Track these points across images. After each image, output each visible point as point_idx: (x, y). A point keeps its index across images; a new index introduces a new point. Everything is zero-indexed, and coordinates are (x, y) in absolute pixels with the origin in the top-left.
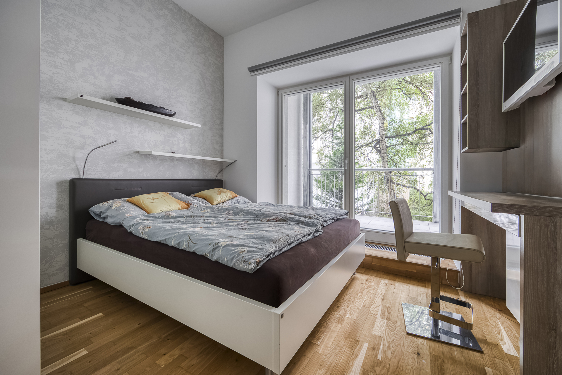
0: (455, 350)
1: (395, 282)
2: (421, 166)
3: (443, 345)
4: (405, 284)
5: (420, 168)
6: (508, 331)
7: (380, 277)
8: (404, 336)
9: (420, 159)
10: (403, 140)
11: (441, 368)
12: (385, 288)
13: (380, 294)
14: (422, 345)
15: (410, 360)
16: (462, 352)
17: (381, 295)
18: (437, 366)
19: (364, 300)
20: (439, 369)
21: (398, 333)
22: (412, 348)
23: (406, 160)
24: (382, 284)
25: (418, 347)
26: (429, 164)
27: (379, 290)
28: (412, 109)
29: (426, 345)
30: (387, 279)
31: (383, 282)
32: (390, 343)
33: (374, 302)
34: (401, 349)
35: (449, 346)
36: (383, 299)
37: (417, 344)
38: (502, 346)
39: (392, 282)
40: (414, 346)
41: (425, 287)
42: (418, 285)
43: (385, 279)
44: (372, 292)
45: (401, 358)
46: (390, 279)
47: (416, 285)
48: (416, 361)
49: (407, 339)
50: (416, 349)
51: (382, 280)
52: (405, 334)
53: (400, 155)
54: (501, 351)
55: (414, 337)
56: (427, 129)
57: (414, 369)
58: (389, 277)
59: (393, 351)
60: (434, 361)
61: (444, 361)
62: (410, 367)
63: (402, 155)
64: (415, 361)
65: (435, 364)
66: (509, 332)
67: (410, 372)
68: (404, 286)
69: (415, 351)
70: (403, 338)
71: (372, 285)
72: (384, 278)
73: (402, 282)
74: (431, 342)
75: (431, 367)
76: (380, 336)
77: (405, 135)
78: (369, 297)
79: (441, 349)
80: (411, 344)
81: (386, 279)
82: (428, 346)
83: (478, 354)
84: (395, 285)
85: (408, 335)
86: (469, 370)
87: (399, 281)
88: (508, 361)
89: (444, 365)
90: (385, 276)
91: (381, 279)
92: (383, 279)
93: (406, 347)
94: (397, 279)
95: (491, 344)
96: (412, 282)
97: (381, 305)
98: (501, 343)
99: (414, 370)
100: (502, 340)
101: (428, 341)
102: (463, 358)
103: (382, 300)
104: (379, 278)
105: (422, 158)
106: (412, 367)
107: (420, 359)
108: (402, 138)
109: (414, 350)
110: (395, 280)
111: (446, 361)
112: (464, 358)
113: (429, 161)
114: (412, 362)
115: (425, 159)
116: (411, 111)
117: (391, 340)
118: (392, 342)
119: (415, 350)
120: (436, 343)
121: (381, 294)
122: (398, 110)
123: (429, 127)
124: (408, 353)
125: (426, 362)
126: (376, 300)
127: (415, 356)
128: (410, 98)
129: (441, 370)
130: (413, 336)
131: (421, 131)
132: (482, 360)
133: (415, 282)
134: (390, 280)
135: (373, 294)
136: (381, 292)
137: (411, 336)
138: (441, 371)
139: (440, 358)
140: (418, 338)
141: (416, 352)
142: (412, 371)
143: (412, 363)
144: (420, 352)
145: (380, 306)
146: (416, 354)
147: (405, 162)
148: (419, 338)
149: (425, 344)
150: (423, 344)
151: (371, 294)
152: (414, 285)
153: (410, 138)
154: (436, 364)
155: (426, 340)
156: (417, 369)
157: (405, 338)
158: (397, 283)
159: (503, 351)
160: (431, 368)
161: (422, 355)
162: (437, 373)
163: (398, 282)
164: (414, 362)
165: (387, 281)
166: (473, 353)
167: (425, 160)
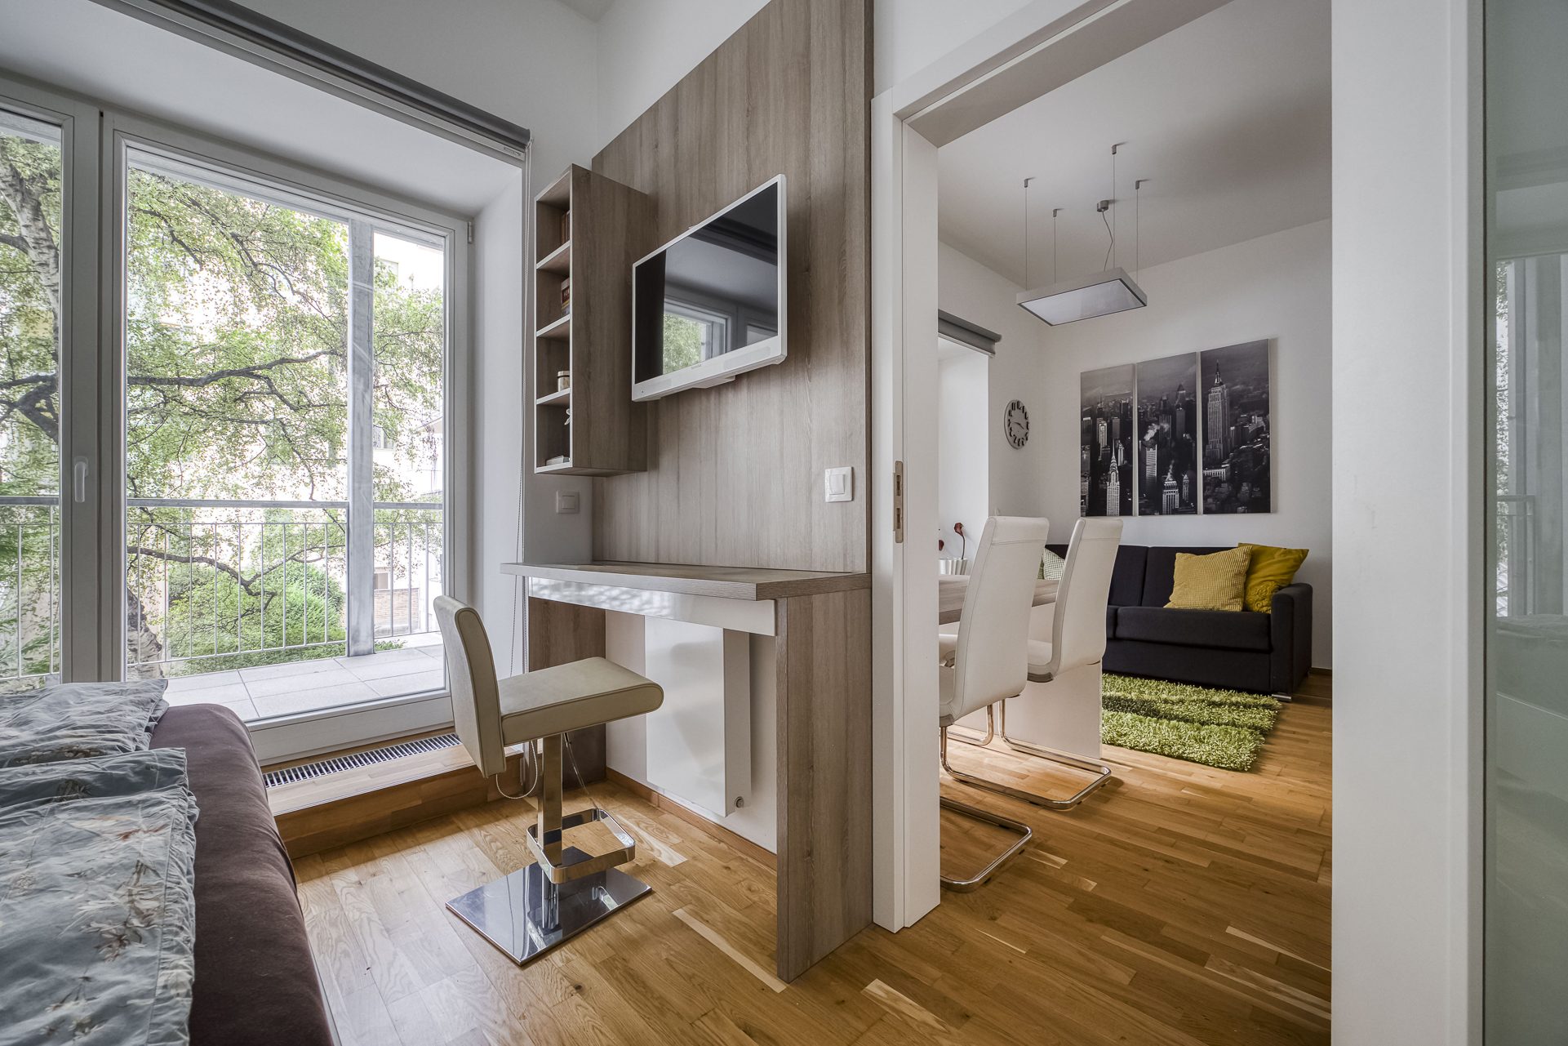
0: (619, 922)
1: (377, 861)
2: (228, 490)
3: (595, 930)
4: (408, 851)
5: (224, 496)
6: (646, 828)
7: (320, 876)
8: (518, 977)
9: (225, 467)
10: (165, 396)
11: (632, 976)
12: (363, 896)
13: (366, 921)
14: (567, 963)
15: (578, 1015)
16: (629, 916)
17: (372, 923)
18: (623, 980)
19: (333, 977)
20: (631, 980)
21: (502, 983)
22: (557, 988)
23: (173, 466)
24: (345, 891)
25: (565, 977)
26: (258, 484)
27: (351, 915)
28: (203, 301)
29: (574, 957)
30: (346, 867)
31: (343, 884)
32: (508, 1022)
33: (368, 959)
34: (543, 1012)
35: (606, 924)
36: (388, 930)
37: (559, 972)
38: (659, 858)
39: (369, 867)
40: (559, 980)
41: (460, 830)
42: (443, 836)
43: (341, 872)
44: (334, 936)
45: (560, 1032)
46: (355, 864)
47: (437, 838)
48: (588, 1006)
49: (530, 978)
50: (566, 983)
51: (334, 882)
52: (518, 971)
53: (145, 447)
54: (665, 868)
55: (540, 962)
56: (258, 377)
57: (599, 1027)
58: (346, 860)
59: (531, 1033)
60: (611, 974)
61: (624, 959)
62: (591, 1030)
63: (154, 448)
64: (587, 1009)
65: (617, 979)
66: (649, 829)
67: (600, 1041)
68: (409, 858)
69: (568, 987)
70: (522, 984)
71: (314, 913)
72: (336, 871)
73: (396, 852)
74: (575, 942)
75: (618, 991)
76: (473, 1030)
77: (170, 382)
78: (338, 955)
79: (600, 941)
80: (549, 981)
81: (342, 869)
82: (577, 954)
83: (648, 900)
84: (385, 870)
85: (525, 968)
86: (663, 938)
87: (386, 855)
88: (684, 877)
89: (630, 966)
90: (334, 865)
91: (326, 879)
92: (332, 875)
93: (546, 999)
94: (377, 852)
95: (648, 868)
96: (420, 836)
97: (398, 949)
98: (655, 854)
99: (603, 1030)
100: (652, 850)
101: (569, 945)
102: (638, 925)
103: (387, 935)
104: (318, 882)
105: (232, 465)
106: (593, 1026)
107: (589, 995)
108: (163, 392)
109: (563, 988)
110: (373, 858)
111: (626, 955)
112: (642, 925)
113: (256, 474)
114: (585, 1016)
115: (244, 468)
116: (201, 306)
117: (505, 1013)
118: (512, 1016)
119: (566, 988)
120: (583, 937)
121: (369, 920)
122: (137, 287)
123: (264, 372)
124: (560, 1006)
125: (605, 989)
126: (370, 945)
127: (577, 998)
128: (201, 265)
129: (633, 979)
130: (537, 962)
131: (234, 378)
132: (661, 905)
133: (428, 834)
134: (357, 867)
135: (343, 938)
136: (364, 916)
137: (534, 963)
138: (636, 982)
139: (613, 959)
140: (549, 957)
141: (571, 988)
142: (600, 1035)
143: (586, 1020)
144: (579, 981)
145: (395, 954)
146: (575, 991)
147: (167, 476)
148: (550, 954)
149: (570, 955)
150: (568, 961)
151: (338, 941)
152: (431, 840)
153: (189, 395)
154: (619, 976)
155: (565, 945)
156: (603, 1020)
157: (527, 980)
158: (385, 862)
159: (668, 866)
160: (620, 994)
161: (586, 985)
162: (635, 992)
163: (386, 858)
164: (586, 1012)
165: (351, 875)
166: (643, 904)
167: (241, 472)
